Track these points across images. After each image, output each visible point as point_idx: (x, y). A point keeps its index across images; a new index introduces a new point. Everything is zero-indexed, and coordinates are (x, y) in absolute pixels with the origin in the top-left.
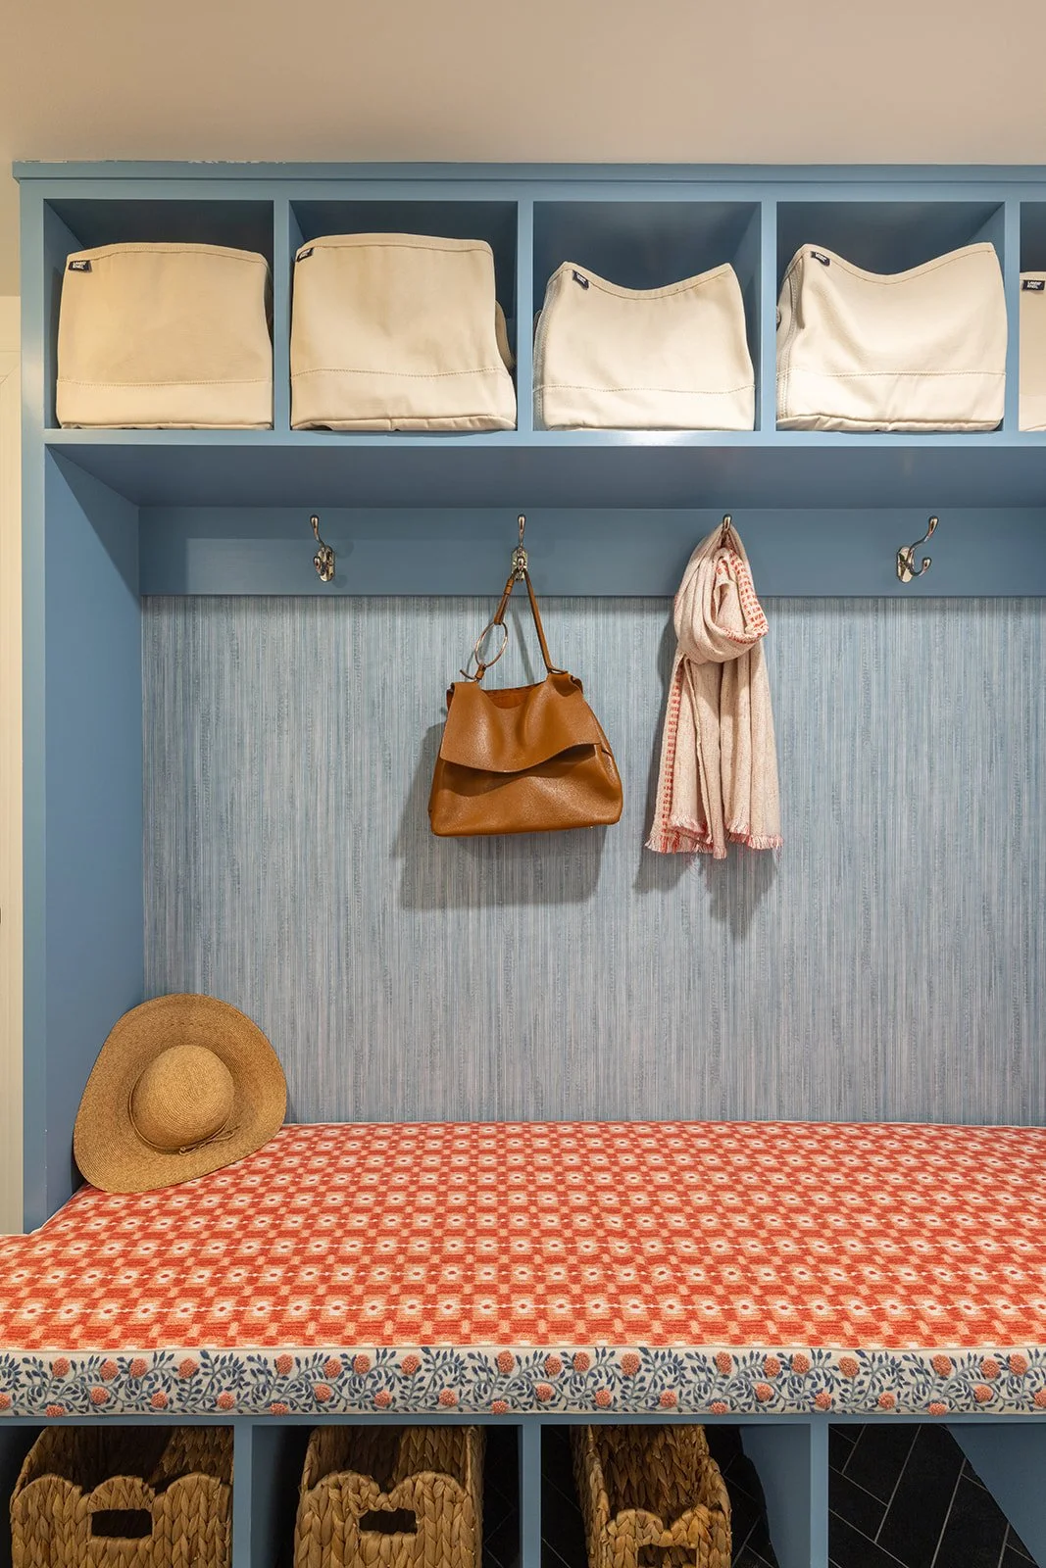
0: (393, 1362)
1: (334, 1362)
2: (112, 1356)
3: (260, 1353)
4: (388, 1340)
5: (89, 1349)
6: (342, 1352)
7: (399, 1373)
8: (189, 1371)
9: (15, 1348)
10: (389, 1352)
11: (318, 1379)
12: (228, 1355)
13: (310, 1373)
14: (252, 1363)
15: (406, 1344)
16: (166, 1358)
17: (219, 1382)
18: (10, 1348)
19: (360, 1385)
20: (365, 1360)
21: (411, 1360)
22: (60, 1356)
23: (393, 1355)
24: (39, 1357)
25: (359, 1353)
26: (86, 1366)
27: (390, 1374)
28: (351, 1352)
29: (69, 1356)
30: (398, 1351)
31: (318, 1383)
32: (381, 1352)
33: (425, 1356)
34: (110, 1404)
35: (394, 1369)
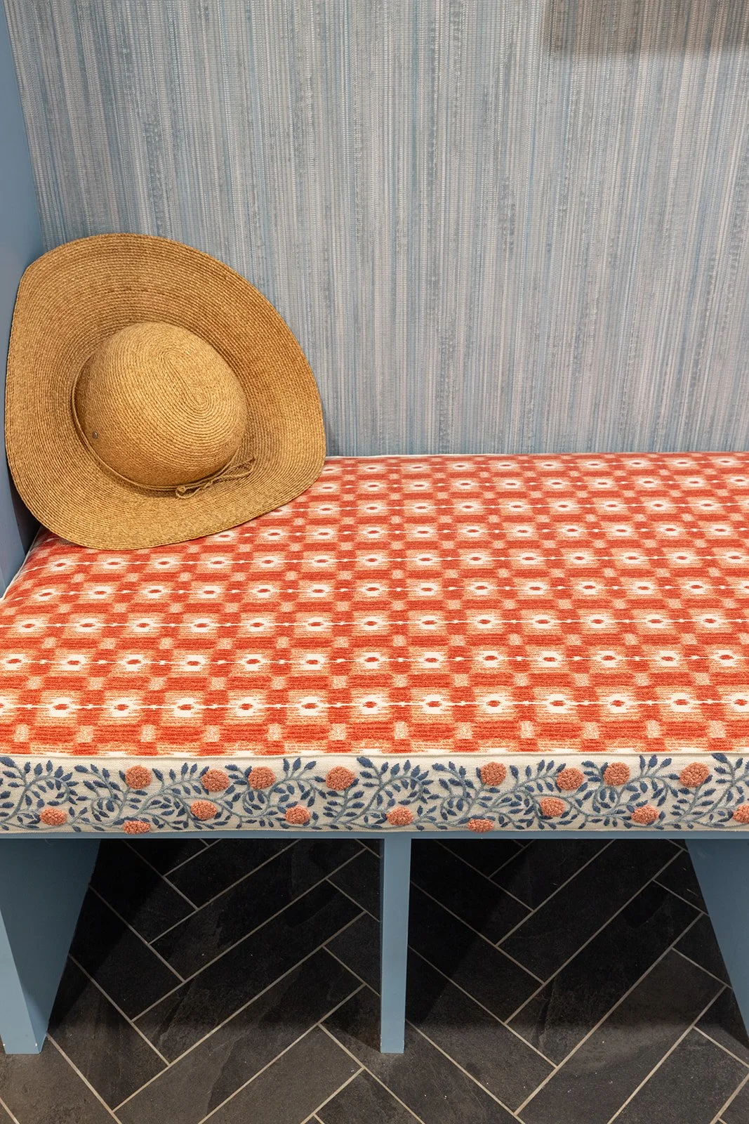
0: (666, 771)
1: (574, 772)
2: (217, 764)
3: (454, 760)
4: (657, 744)
5: (177, 755)
6: (585, 759)
7: (675, 785)
8: (339, 782)
9: (58, 754)
10: (660, 760)
11: (546, 791)
12: (402, 762)
13: (533, 784)
14: (441, 773)
15: (685, 750)
16: (303, 766)
17: (390, 794)
18: (49, 754)
19: (612, 798)
20: (622, 770)
21: (697, 770)
22: (134, 763)
23: (667, 763)
24: (100, 765)
25: (611, 760)
26: (179, 777)
27: (661, 786)
28: (599, 760)
29: (148, 764)
30: (674, 759)
31: (545, 797)
32: (647, 759)
33: (718, 764)
34: (222, 819)
35: (668, 780)
